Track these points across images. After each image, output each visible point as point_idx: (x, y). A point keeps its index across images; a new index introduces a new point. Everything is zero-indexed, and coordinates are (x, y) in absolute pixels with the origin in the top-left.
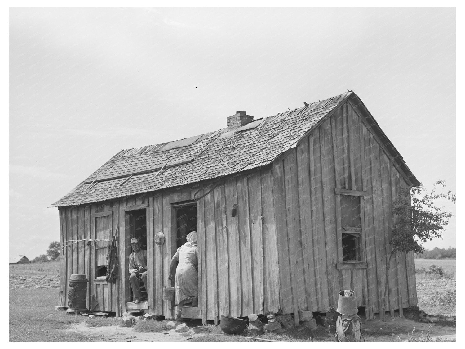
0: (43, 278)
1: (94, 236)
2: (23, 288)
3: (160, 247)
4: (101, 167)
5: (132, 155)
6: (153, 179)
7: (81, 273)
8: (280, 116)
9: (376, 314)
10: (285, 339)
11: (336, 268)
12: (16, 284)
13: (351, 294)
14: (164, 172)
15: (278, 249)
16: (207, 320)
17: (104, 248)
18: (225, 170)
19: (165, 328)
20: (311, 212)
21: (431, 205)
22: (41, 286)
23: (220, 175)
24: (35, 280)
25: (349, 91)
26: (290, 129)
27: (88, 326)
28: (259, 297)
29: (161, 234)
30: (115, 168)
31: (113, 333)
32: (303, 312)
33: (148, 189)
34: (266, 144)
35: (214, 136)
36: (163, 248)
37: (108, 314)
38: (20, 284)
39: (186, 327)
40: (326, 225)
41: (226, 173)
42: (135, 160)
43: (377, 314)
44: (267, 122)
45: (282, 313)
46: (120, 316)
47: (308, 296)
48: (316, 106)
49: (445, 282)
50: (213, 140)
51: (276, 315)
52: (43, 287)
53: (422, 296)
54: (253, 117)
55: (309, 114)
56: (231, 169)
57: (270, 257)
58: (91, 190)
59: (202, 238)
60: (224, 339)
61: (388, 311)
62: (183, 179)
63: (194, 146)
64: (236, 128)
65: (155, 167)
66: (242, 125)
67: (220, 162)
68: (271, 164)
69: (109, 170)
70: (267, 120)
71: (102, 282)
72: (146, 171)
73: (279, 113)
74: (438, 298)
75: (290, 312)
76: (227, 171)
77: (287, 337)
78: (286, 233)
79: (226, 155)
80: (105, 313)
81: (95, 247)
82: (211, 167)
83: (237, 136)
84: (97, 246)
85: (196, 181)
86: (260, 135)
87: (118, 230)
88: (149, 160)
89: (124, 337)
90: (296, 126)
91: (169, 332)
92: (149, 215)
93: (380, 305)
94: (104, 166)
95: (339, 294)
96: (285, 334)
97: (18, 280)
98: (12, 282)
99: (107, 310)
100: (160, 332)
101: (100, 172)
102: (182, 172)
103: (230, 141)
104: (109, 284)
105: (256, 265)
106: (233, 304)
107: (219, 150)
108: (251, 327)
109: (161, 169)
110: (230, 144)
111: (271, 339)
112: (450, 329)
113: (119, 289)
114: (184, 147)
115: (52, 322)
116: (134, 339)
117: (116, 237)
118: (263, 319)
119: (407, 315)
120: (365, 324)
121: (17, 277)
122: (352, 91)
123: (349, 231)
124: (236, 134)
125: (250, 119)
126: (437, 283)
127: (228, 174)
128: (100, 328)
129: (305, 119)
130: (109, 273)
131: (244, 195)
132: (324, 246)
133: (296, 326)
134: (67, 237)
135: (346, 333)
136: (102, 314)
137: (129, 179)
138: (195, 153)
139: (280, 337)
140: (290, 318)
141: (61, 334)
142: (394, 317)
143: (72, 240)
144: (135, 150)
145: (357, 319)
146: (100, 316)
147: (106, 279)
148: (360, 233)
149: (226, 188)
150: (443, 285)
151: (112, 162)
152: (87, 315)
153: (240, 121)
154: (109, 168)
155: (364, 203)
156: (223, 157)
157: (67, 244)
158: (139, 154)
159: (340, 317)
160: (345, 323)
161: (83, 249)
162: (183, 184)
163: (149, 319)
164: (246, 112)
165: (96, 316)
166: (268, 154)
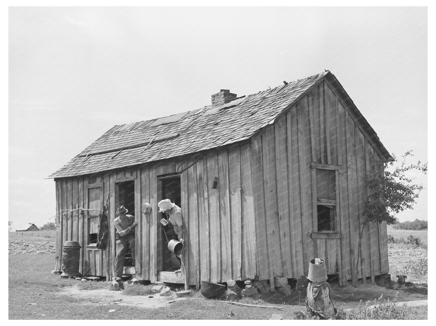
0: (45, 244)
1: (86, 206)
2: (24, 253)
3: (147, 217)
4: (96, 141)
5: (124, 130)
6: (142, 153)
7: (75, 240)
8: (261, 94)
9: (348, 281)
10: (260, 303)
11: (311, 237)
12: (19, 249)
13: (321, 262)
14: (152, 146)
15: (255, 219)
16: (189, 285)
17: (95, 217)
18: (207, 144)
19: (151, 291)
20: (288, 185)
21: (403, 177)
22: (41, 252)
23: (202, 150)
24: (37, 246)
25: (325, 70)
26: (269, 106)
27: (80, 290)
28: (237, 264)
29: (147, 204)
30: (108, 143)
31: (102, 296)
32: (279, 278)
33: (136, 162)
34: (247, 120)
35: (200, 113)
36: (149, 217)
37: (99, 278)
38: (22, 249)
39: (169, 291)
40: (301, 197)
41: (207, 148)
42: (127, 135)
43: (350, 281)
44: (249, 100)
45: (259, 279)
46: (110, 280)
47: (283, 264)
48: (294, 85)
49: (420, 251)
50: (198, 116)
51: (253, 281)
52: (44, 253)
53: (396, 264)
54: (236, 95)
55: (288, 92)
56: (213, 143)
57: (248, 227)
58: (85, 163)
59: (185, 209)
60: (204, 303)
61: (360, 278)
62: (168, 153)
63: (181, 122)
64: (220, 105)
65: (144, 142)
66: (225, 103)
67: (203, 137)
68: (250, 139)
69: (103, 144)
70: (249, 98)
71: (94, 248)
72: (136, 145)
73: (260, 91)
74: (411, 267)
75: (266, 278)
76: (209, 145)
77: (263, 302)
78: (264, 204)
79: (209, 130)
80: (96, 278)
81: (88, 216)
82: (195, 141)
83: (220, 112)
84: (89, 215)
85: (180, 155)
86: (242, 112)
87: (108, 200)
88: (139, 135)
89: (111, 300)
90: (274, 104)
91: (154, 296)
92: (137, 186)
93: (353, 272)
94: (98, 140)
95: (310, 262)
96: (261, 299)
97: (21, 246)
98: (15, 247)
99: (98, 274)
100: (146, 296)
101: (94, 146)
102: (168, 146)
103: (214, 117)
104: (100, 251)
105: (235, 234)
106: (213, 270)
107: (203, 126)
108: (229, 292)
109: (149, 144)
110: (213, 121)
111: (247, 303)
112: (418, 296)
113: (109, 255)
114: (171, 123)
115: (46, 285)
116: (120, 302)
117: (106, 207)
118: (241, 284)
119: (379, 282)
120: (338, 290)
121: (21, 243)
122: (328, 71)
123: (324, 203)
124: (220, 111)
125: (234, 97)
126: (413, 252)
127: (210, 148)
128: (91, 291)
129: (284, 97)
130: (99, 241)
131: (224, 168)
132: (300, 217)
133: (271, 291)
134: (63, 206)
135: (315, 299)
136: (94, 278)
137: (120, 153)
138: (181, 129)
139: (257, 302)
140: (265, 284)
141: (53, 297)
142: (366, 284)
143: (67, 209)
144: (128, 125)
145: (327, 286)
146: (92, 280)
147: (96, 246)
148: (335, 205)
149: (208, 161)
150: (418, 254)
151: (105, 136)
152: (80, 279)
153: (224, 99)
154: (102, 143)
155: (339, 177)
156: (207, 133)
157: (62, 213)
158: (130, 130)
159: (310, 283)
160: (315, 289)
161: (77, 218)
162: (168, 158)
163: (136, 283)
164: (229, 90)
165: (88, 280)
166: (247, 130)
